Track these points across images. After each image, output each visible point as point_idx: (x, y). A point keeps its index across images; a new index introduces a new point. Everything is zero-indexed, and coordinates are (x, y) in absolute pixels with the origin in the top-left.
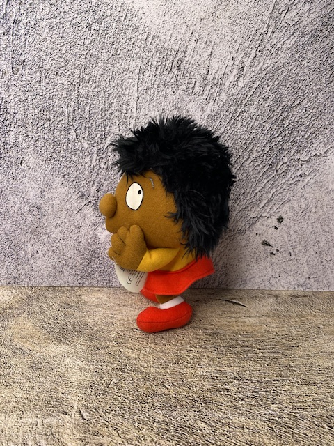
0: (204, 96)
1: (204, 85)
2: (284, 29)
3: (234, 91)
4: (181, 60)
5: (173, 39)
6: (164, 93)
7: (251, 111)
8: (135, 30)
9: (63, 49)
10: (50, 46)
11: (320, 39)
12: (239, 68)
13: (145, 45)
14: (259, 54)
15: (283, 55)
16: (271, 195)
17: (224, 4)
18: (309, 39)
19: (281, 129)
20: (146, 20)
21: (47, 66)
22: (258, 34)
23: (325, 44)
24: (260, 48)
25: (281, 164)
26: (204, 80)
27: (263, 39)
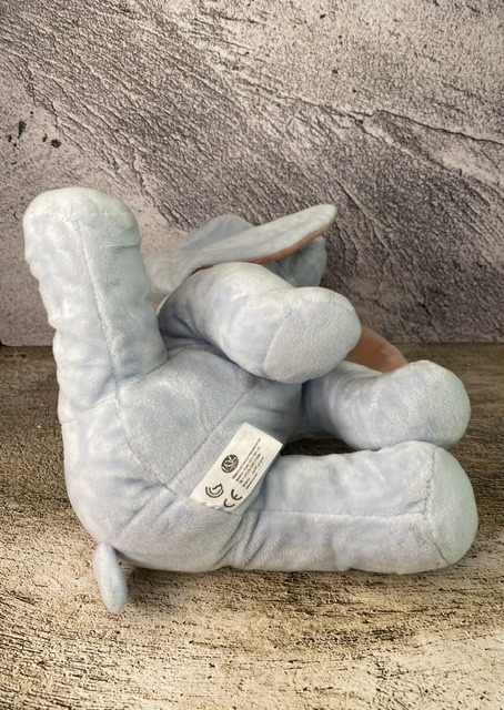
0: (199, 16)
1: (215, 14)
2: (282, 119)
3: (208, 59)
7: (186, 85)
11: (273, 167)
12: (236, 63)
14: (254, 90)
15: (254, 121)
16: (85, 125)
17: (310, 34)
18: (273, 153)
19: (168, 130)
22: (278, 85)
23: (269, 173)
24: (261, 90)
25: (127, 136)
26: (219, 14)
27: (271, 92)
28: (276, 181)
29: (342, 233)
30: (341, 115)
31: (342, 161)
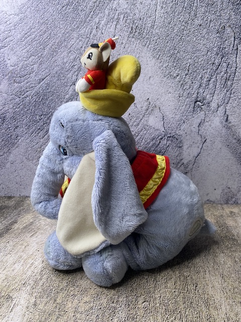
0: (118, 12)
1: (118, 19)
2: (76, 49)
3: (101, 15)
4: (131, 33)
5: (135, 45)
6: (141, 14)
8: (155, 49)
9: (194, 40)
10: (201, 41)
11: (56, 44)
12: (99, 28)
13: (150, 41)
14: (88, 36)
15: (75, 35)
18: (62, 44)
20: (149, 54)
21: (205, 30)
23: (53, 41)
26: (118, 22)
27: (87, 44)
28: (50, 44)
29: (29, 76)
30: (77, 75)
31: (59, 76)
